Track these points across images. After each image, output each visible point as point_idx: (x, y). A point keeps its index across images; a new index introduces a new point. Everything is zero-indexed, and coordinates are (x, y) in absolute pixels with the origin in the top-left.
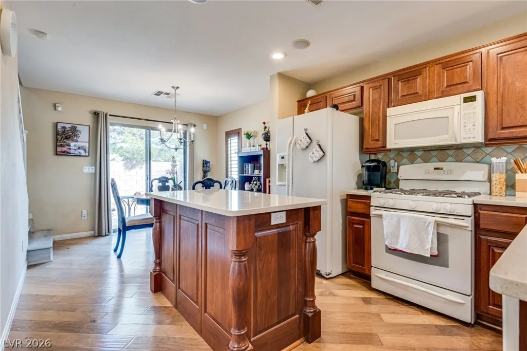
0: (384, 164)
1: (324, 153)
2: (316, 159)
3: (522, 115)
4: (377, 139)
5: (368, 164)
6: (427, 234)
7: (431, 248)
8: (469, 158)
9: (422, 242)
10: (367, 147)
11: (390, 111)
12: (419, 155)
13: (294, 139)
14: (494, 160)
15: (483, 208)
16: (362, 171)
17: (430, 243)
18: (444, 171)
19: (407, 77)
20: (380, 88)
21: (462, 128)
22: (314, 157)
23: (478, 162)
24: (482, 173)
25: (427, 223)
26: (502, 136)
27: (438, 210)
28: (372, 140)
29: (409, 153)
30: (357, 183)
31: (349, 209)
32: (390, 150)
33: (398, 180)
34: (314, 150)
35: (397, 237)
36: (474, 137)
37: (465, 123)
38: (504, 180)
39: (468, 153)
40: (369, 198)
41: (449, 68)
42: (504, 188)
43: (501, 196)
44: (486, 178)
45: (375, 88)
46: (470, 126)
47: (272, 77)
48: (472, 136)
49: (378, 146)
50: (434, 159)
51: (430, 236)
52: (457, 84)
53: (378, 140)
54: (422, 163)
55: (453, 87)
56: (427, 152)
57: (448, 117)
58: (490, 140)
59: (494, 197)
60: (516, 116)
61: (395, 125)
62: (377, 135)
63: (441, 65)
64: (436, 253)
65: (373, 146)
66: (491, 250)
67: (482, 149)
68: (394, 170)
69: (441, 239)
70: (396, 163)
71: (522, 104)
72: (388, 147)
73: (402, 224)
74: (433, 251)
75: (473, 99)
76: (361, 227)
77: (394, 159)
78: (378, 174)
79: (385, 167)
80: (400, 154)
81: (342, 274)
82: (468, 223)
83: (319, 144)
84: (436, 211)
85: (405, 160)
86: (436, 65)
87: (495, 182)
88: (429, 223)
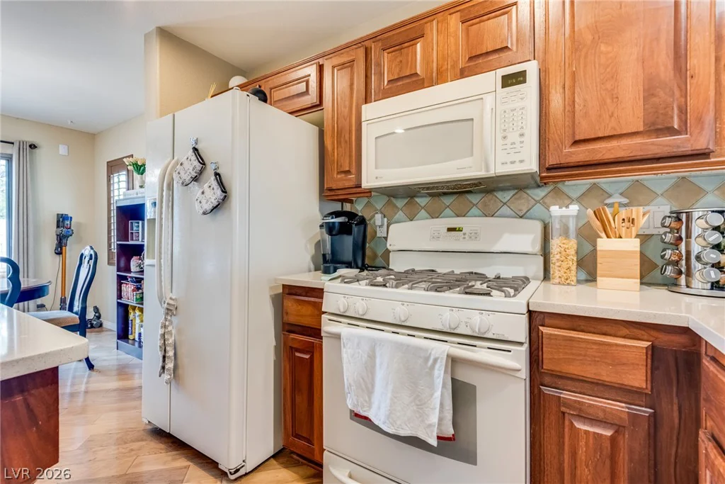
0: (363, 222)
1: (224, 191)
2: (208, 207)
3: (612, 113)
4: (347, 169)
5: (331, 220)
6: (431, 386)
7: (441, 420)
8: (505, 210)
9: (420, 404)
10: (330, 186)
11: (369, 111)
12: (423, 205)
13: (173, 161)
14: (555, 210)
15: (547, 321)
16: (322, 234)
17: (437, 411)
18: (464, 234)
19: (398, 42)
20: (352, 67)
21: (500, 141)
22: (204, 202)
23: (521, 217)
24: (531, 237)
25: (431, 362)
26: (575, 159)
27: (453, 326)
28: (338, 173)
29: (406, 201)
30: (314, 259)
31: (285, 318)
32: (369, 192)
33: (388, 252)
34: (206, 186)
35: (370, 391)
36: (521, 161)
37: (505, 130)
38: (573, 252)
39: (505, 201)
40: (318, 293)
41: (474, 21)
42: (574, 267)
43: (568, 284)
44: (537, 248)
45: (342, 66)
46: (513, 137)
47: (147, 36)
48: (517, 158)
49: (347, 184)
50: (448, 211)
51: (438, 394)
52: (488, 53)
53: (348, 172)
54: (427, 218)
55: (480, 61)
56: (437, 198)
57: (472, 119)
58: (549, 169)
59: (557, 289)
60: (600, 116)
61: (376, 138)
62: (347, 164)
63: (459, 13)
64: (449, 431)
65: (340, 185)
66: (567, 423)
67: (528, 192)
68: (381, 233)
69: (462, 395)
70: (386, 219)
71: (613, 90)
72: (366, 184)
73: (378, 361)
74: (443, 428)
75: (519, 78)
76: (307, 357)
77: (381, 213)
78: (348, 241)
79: (362, 227)
80: (391, 201)
81: (274, 457)
82: (517, 360)
83: (218, 171)
84: (450, 328)
85: (400, 215)
86: (450, 14)
87: (558, 257)
88: (435, 360)
